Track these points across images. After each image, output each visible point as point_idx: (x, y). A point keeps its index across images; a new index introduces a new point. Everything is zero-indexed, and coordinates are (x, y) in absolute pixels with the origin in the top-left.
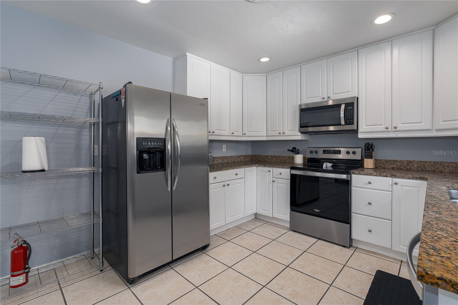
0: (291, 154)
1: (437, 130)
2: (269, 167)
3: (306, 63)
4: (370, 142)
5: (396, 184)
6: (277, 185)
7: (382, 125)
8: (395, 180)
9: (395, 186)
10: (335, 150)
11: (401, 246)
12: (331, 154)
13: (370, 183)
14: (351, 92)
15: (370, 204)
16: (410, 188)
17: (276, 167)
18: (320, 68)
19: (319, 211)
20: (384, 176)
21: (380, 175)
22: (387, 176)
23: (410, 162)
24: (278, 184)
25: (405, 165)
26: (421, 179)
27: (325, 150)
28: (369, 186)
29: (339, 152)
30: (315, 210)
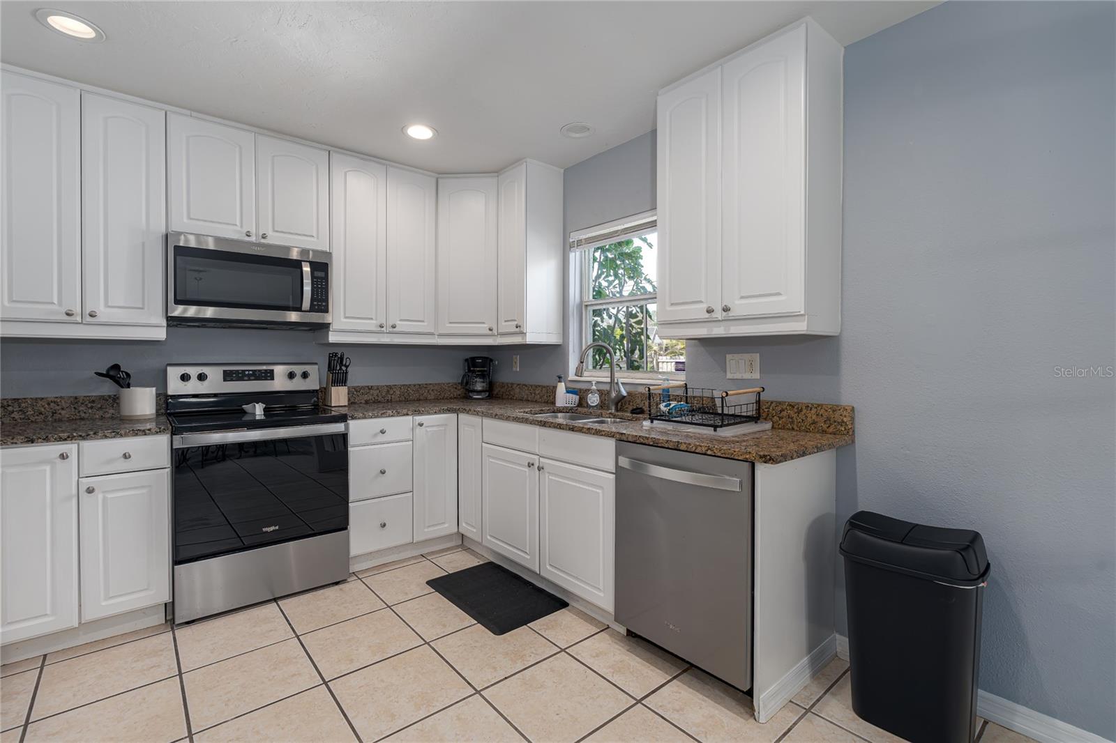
0: (107, 388)
1: (440, 335)
2: (61, 439)
3: (188, 112)
4: (339, 351)
5: (421, 425)
6: (105, 499)
7: (372, 319)
8: (419, 419)
9: (418, 429)
10: (260, 371)
11: (426, 530)
12: (249, 380)
13: (383, 432)
14: (315, 240)
15: (383, 472)
16: (435, 429)
17: (106, 437)
18: (237, 149)
19: (277, 528)
20: (404, 415)
21: (399, 414)
22: (407, 415)
23: (390, 387)
24: (109, 496)
25: (384, 394)
26: (449, 411)
27: (231, 371)
28: (381, 438)
29: (269, 375)
30: (264, 530)
